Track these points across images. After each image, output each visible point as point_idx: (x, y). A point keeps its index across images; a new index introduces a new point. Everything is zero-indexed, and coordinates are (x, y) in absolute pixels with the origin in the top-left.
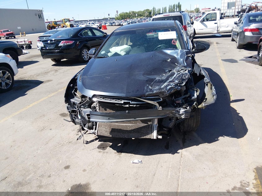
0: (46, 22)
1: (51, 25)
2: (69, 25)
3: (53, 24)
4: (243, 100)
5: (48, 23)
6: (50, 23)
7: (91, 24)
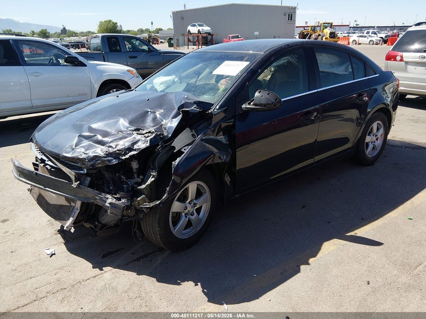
0: (296, 27)
1: (306, 32)
2: (329, 33)
3: (309, 30)
4: (378, 244)
5: (303, 29)
6: (305, 28)
7: (370, 34)
